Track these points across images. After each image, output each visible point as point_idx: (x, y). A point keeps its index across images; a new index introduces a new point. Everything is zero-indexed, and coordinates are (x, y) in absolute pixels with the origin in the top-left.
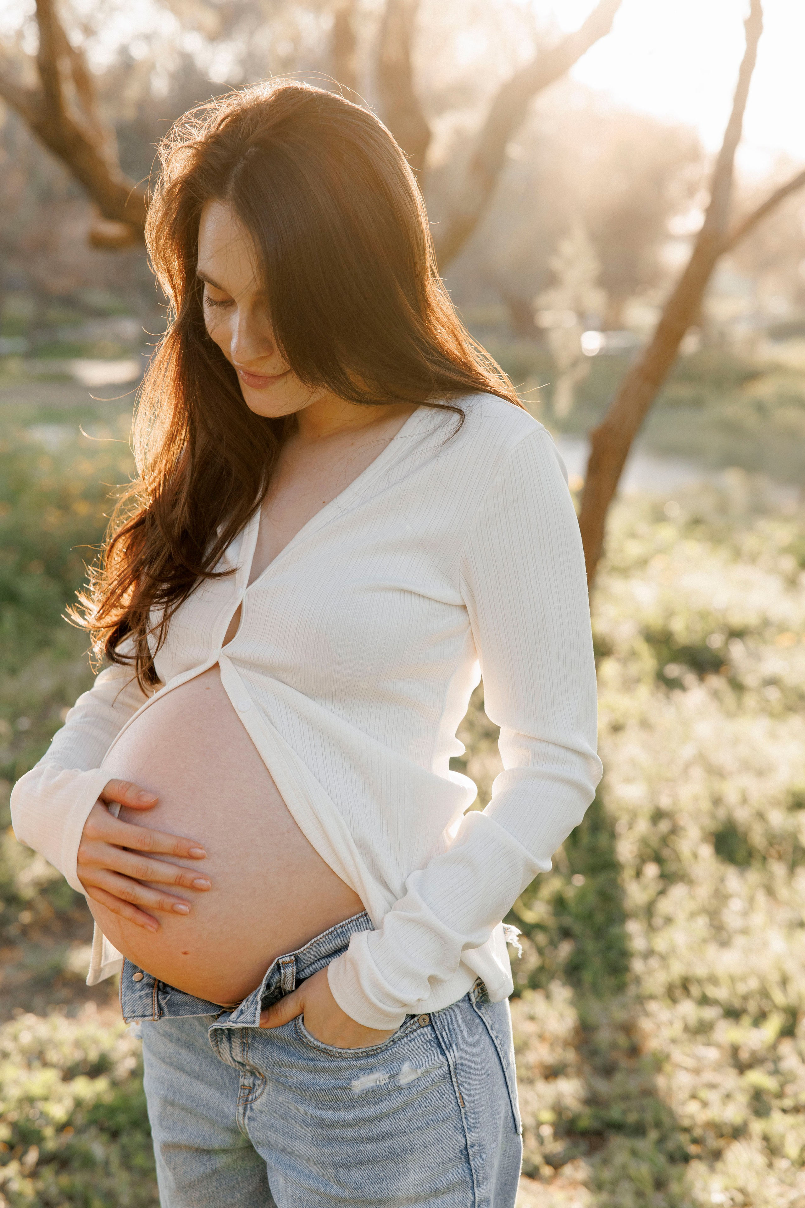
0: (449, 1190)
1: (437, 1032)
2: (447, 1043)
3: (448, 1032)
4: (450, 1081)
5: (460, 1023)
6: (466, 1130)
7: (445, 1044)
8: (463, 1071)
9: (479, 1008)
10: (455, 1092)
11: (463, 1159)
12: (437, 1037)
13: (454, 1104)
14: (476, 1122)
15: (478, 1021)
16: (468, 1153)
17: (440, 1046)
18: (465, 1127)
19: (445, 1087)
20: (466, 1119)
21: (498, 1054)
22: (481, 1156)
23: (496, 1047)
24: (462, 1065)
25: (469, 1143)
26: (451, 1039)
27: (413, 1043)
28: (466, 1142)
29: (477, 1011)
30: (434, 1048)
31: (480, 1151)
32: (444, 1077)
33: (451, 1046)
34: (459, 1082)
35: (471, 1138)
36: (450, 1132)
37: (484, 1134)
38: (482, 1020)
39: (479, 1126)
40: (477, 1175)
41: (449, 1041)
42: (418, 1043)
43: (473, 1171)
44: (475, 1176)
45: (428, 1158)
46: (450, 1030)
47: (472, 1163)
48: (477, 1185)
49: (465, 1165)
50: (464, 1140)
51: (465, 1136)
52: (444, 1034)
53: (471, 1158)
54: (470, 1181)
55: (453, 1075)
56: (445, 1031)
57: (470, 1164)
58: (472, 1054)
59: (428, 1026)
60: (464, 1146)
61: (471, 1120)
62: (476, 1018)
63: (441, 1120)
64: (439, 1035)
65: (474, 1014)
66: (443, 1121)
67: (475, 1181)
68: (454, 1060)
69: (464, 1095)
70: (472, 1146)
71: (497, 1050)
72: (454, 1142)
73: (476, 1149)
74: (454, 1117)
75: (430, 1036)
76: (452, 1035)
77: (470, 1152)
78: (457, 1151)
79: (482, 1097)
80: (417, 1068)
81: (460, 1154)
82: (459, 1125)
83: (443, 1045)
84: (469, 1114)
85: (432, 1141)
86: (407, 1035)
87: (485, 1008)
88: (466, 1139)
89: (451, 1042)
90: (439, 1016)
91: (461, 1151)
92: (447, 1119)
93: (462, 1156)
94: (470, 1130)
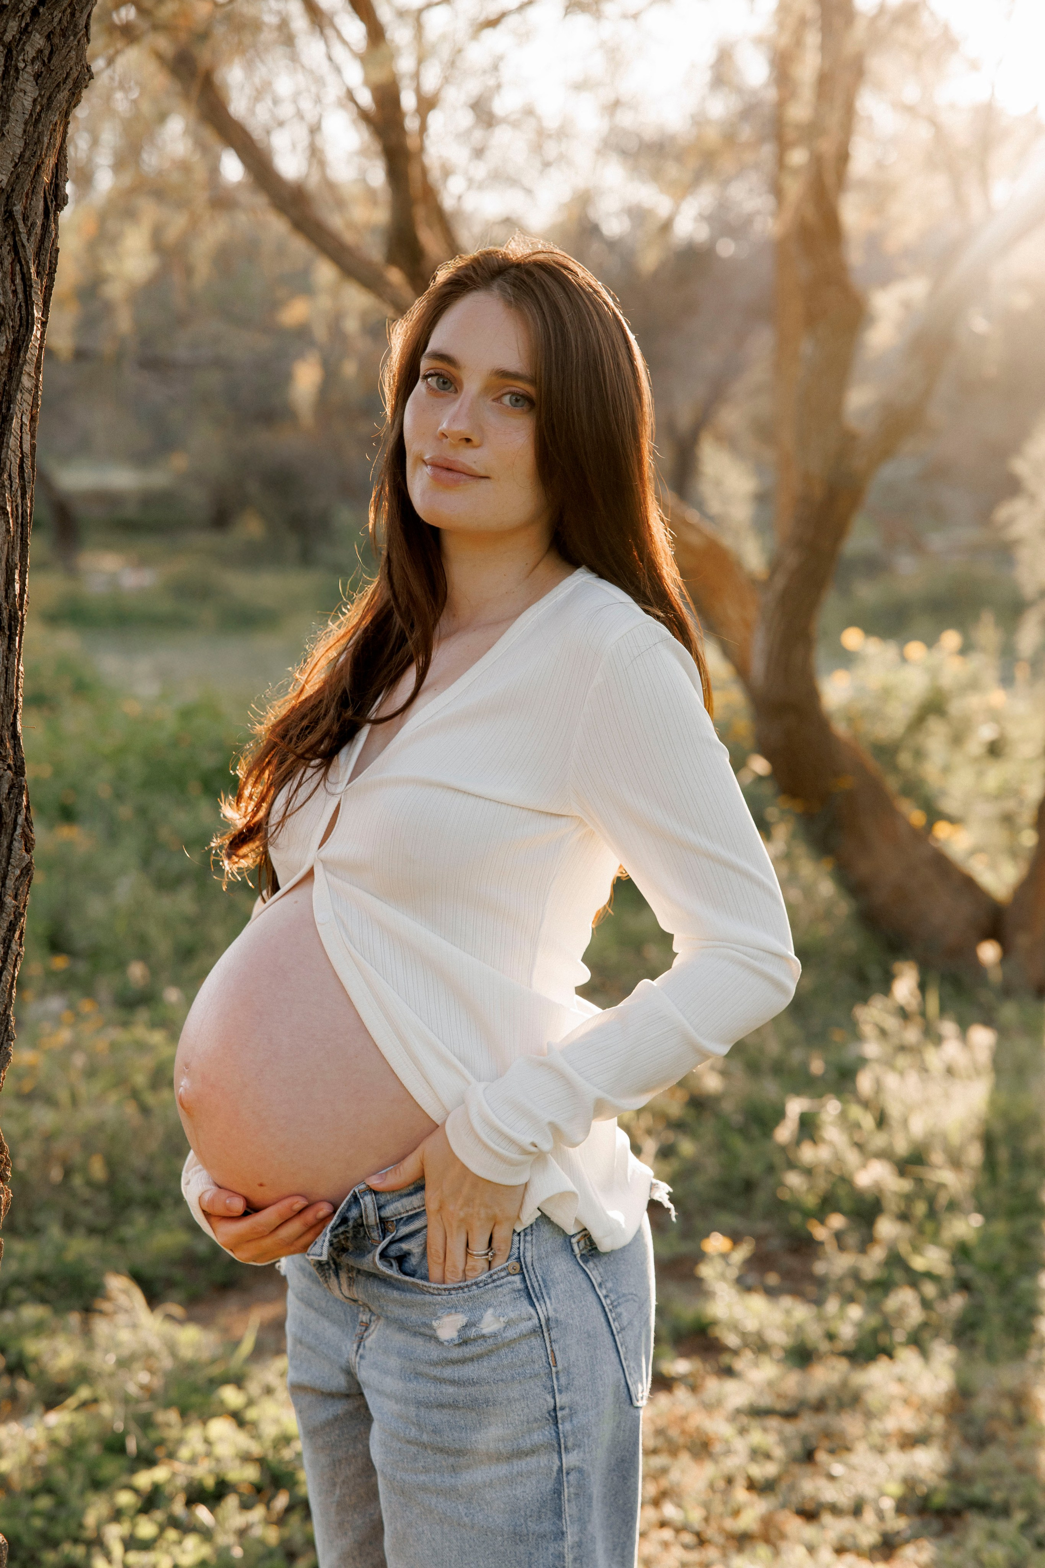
0: (534, 1452)
1: (528, 1282)
2: (539, 1295)
3: (541, 1283)
4: (541, 1335)
5: (557, 1274)
6: (556, 1391)
7: (536, 1296)
8: (557, 1327)
9: (586, 1261)
10: (546, 1348)
11: (551, 1421)
12: (527, 1287)
13: (544, 1360)
14: (569, 1384)
15: (582, 1276)
16: (556, 1416)
17: (529, 1295)
18: (556, 1387)
19: (536, 1342)
20: (558, 1379)
21: (606, 1315)
22: (571, 1421)
23: (603, 1307)
24: (557, 1321)
25: (558, 1405)
26: (544, 1291)
27: (499, 1290)
28: (555, 1403)
29: (582, 1264)
30: (522, 1299)
31: (571, 1415)
32: (534, 1330)
33: (543, 1298)
34: (552, 1338)
35: (561, 1400)
36: (538, 1391)
37: (578, 1398)
38: (587, 1275)
39: (573, 1389)
40: (565, 1441)
41: (542, 1293)
42: (506, 1290)
43: (561, 1435)
44: (562, 1441)
45: (511, 1415)
46: (544, 1281)
47: (560, 1426)
48: (565, 1450)
49: (553, 1427)
50: (552, 1401)
51: (554, 1397)
52: (536, 1285)
53: (560, 1421)
54: (556, 1445)
55: (545, 1330)
56: (538, 1281)
57: (558, 1428)
58: (569, 1309)
59: (518, 1274)
60: (552, 1407)
61: (563, 1380)
62: (579, 1272)
63: (529, 1375)
64: (529, 1285)
65: (578, 1267)
66: (531, 1377)
67: (563, 1446)
68: (545, 1313)
69: (557, 1353)
70: (562, 1409)
71: (605, 1311)
72: (542, 1401)
73: (566, 1411)
74: (542, 1375)
75: (519, 1285)
76: (545, 1286)
77: (559, 1414)
78: (544, 1411)
79: (580, 1358)
80: (499, 1316)
81: (547, 1415)
82: (549, 1384)
83: (533, 1296)
84: (561, 1375)
85: (517, 1396)
86: (494, 1281)
87: (594, 1263)
88: (555, 1401)
89: (545, 1294)
90: (532, 1265)
91: (549, 1412)
92: (536, 1375)
93: (549, 1418)
94: (560, 1391)
